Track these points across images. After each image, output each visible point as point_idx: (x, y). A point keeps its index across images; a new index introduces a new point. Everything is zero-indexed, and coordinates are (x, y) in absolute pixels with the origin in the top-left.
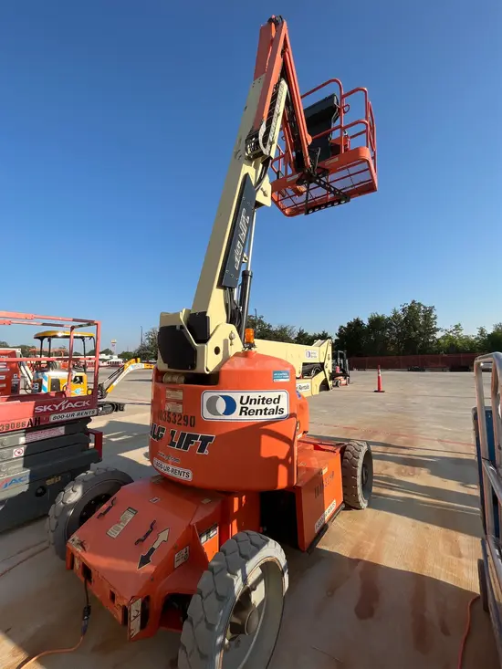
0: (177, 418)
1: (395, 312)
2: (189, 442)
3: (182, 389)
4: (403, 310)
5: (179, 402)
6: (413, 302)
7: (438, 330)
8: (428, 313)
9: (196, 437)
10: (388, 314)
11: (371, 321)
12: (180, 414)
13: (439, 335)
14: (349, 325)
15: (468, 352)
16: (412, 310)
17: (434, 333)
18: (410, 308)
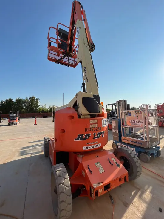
0: (96, 129)
1: (26, 99)
2: (100, 135)
3: (97, 119)
4: (30, 98)
5: (96, 124)
6: (33, 96)
7: (40, 106)
8: (37, 101)
9: (101, 133)
10: (24, 99)
11: (17, 100)
12: (97, 127)
13: (40, 107)
14: (6, 101)
15: (47, 112)
16: (32, 99)
17: (39, 106)
18: (32, 98)
